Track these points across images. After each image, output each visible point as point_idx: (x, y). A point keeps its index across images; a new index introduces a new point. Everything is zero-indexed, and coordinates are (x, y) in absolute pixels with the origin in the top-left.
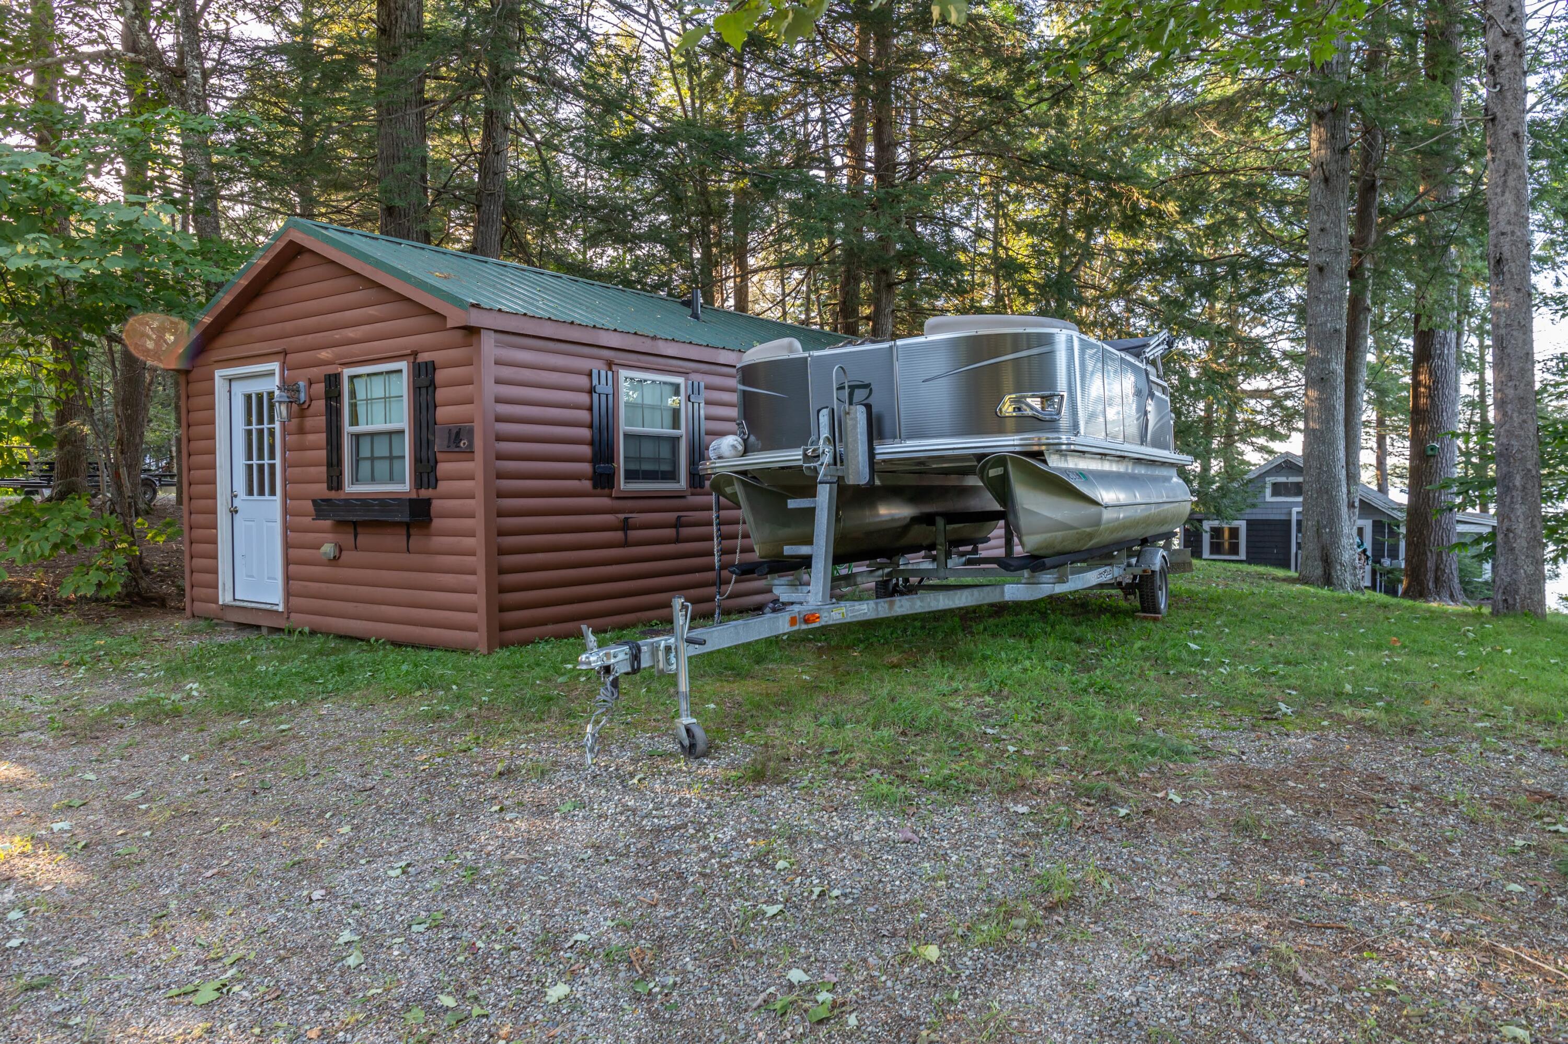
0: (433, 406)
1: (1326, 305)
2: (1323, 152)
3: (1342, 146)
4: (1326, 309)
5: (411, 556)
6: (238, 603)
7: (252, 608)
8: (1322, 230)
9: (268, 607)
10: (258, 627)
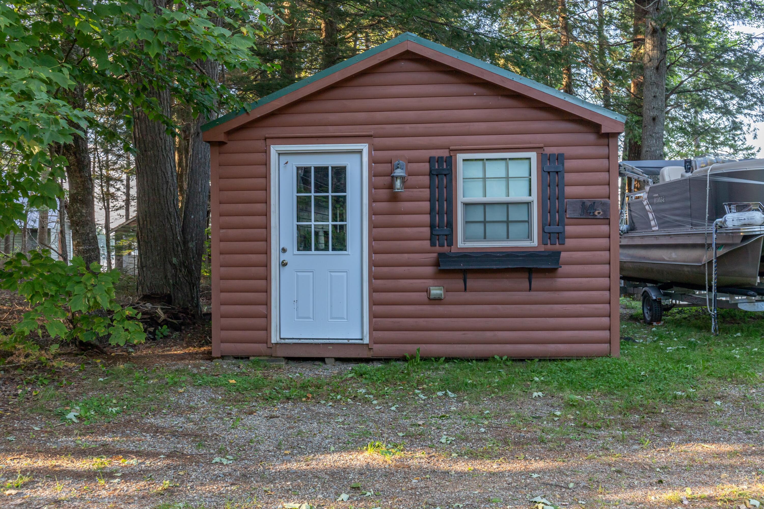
0: (561, 185)
1: (656, 140)
2: (655, 52)
3: (665, 50)
4: (656, 142)
5: (532, 293)
6: (283, 341)
7: (315, 344)
8: (655, 97)
9: (346, 341)
10: (322, 360)
